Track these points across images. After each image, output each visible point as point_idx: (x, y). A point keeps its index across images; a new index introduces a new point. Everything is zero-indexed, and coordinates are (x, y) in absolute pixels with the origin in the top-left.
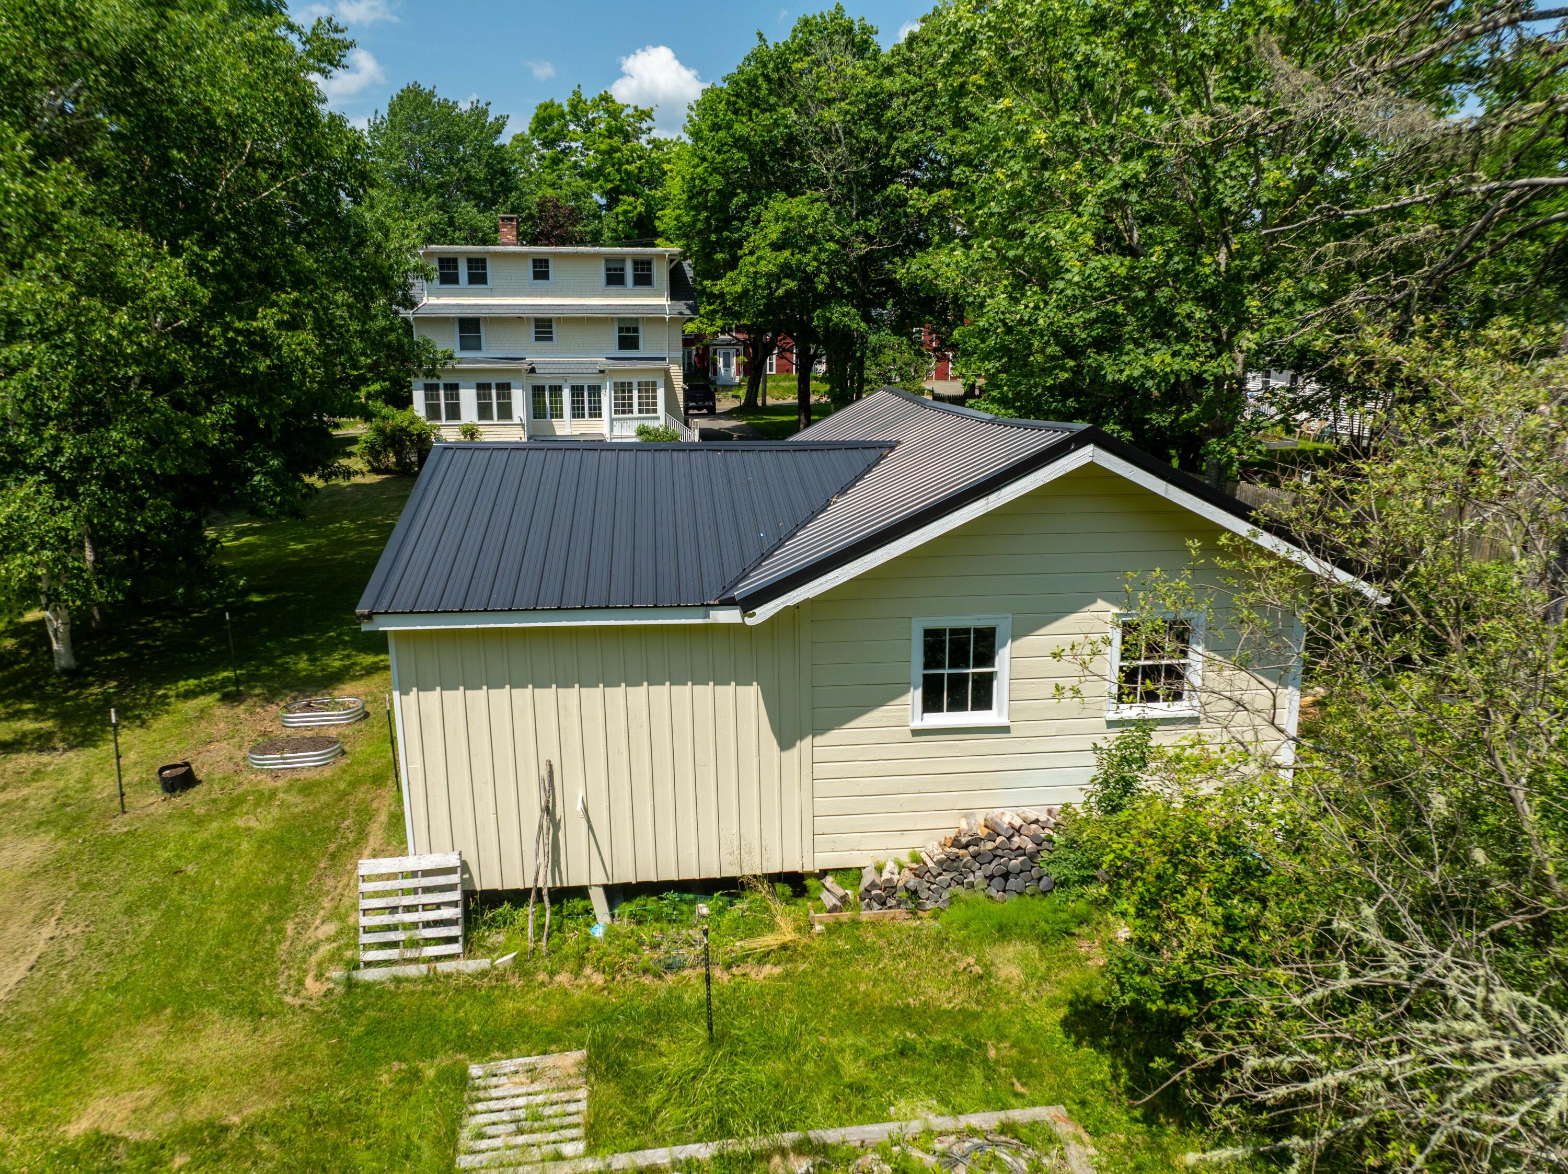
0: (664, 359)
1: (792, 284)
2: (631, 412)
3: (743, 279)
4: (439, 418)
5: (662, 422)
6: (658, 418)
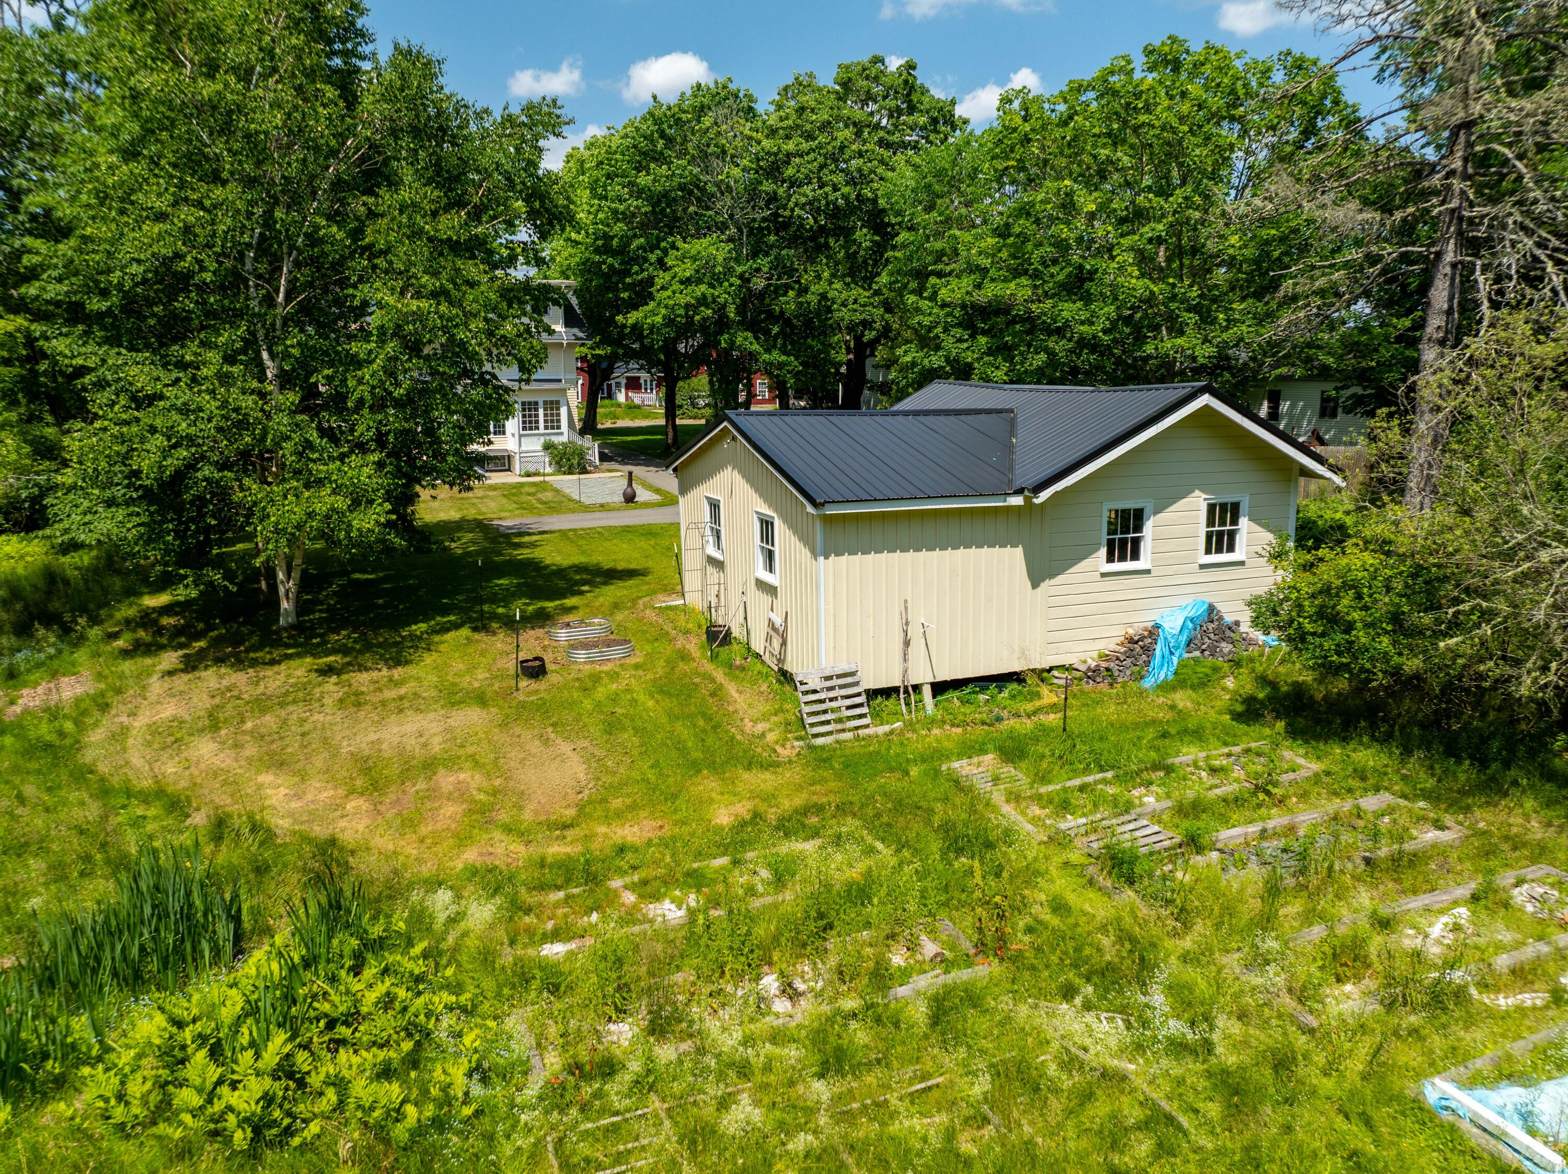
0: (560, 381)
3: (663, 311)
5: (566, 437)
6: (562, 434)
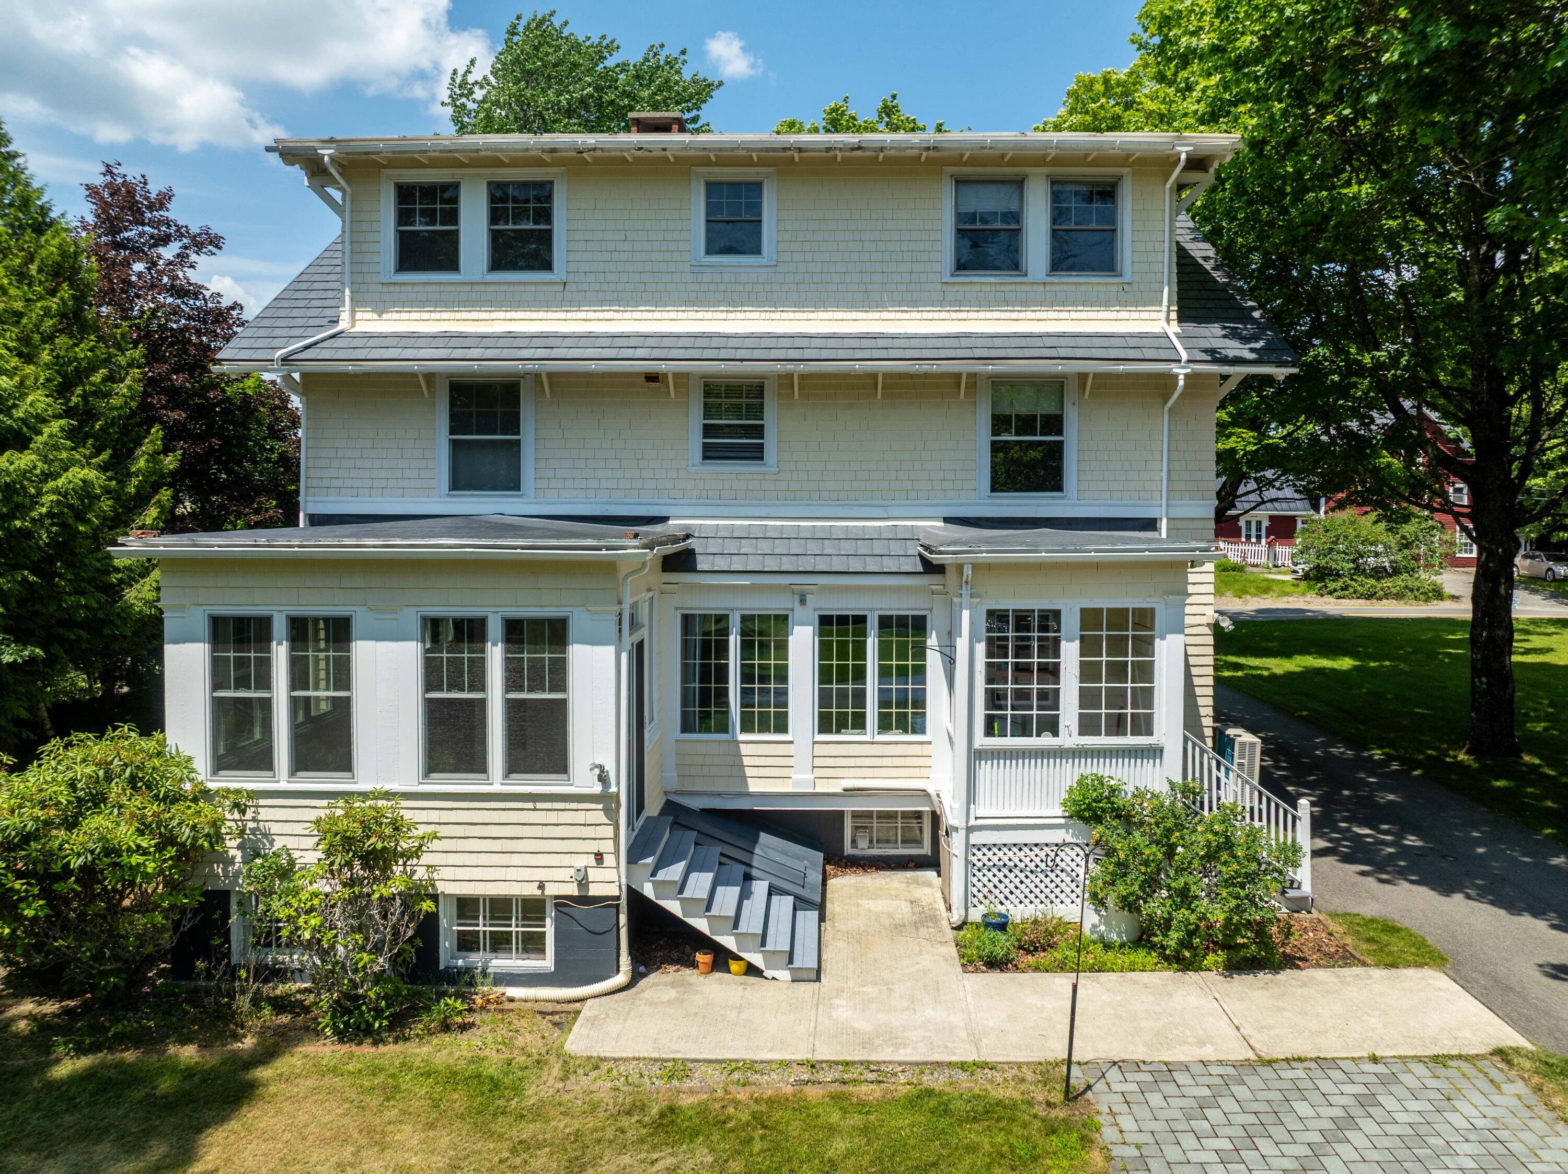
0: (1150, 524)
2: (1050, 725)
4: (264, 763)
5: (1171, 766)
6: (1155, 753)
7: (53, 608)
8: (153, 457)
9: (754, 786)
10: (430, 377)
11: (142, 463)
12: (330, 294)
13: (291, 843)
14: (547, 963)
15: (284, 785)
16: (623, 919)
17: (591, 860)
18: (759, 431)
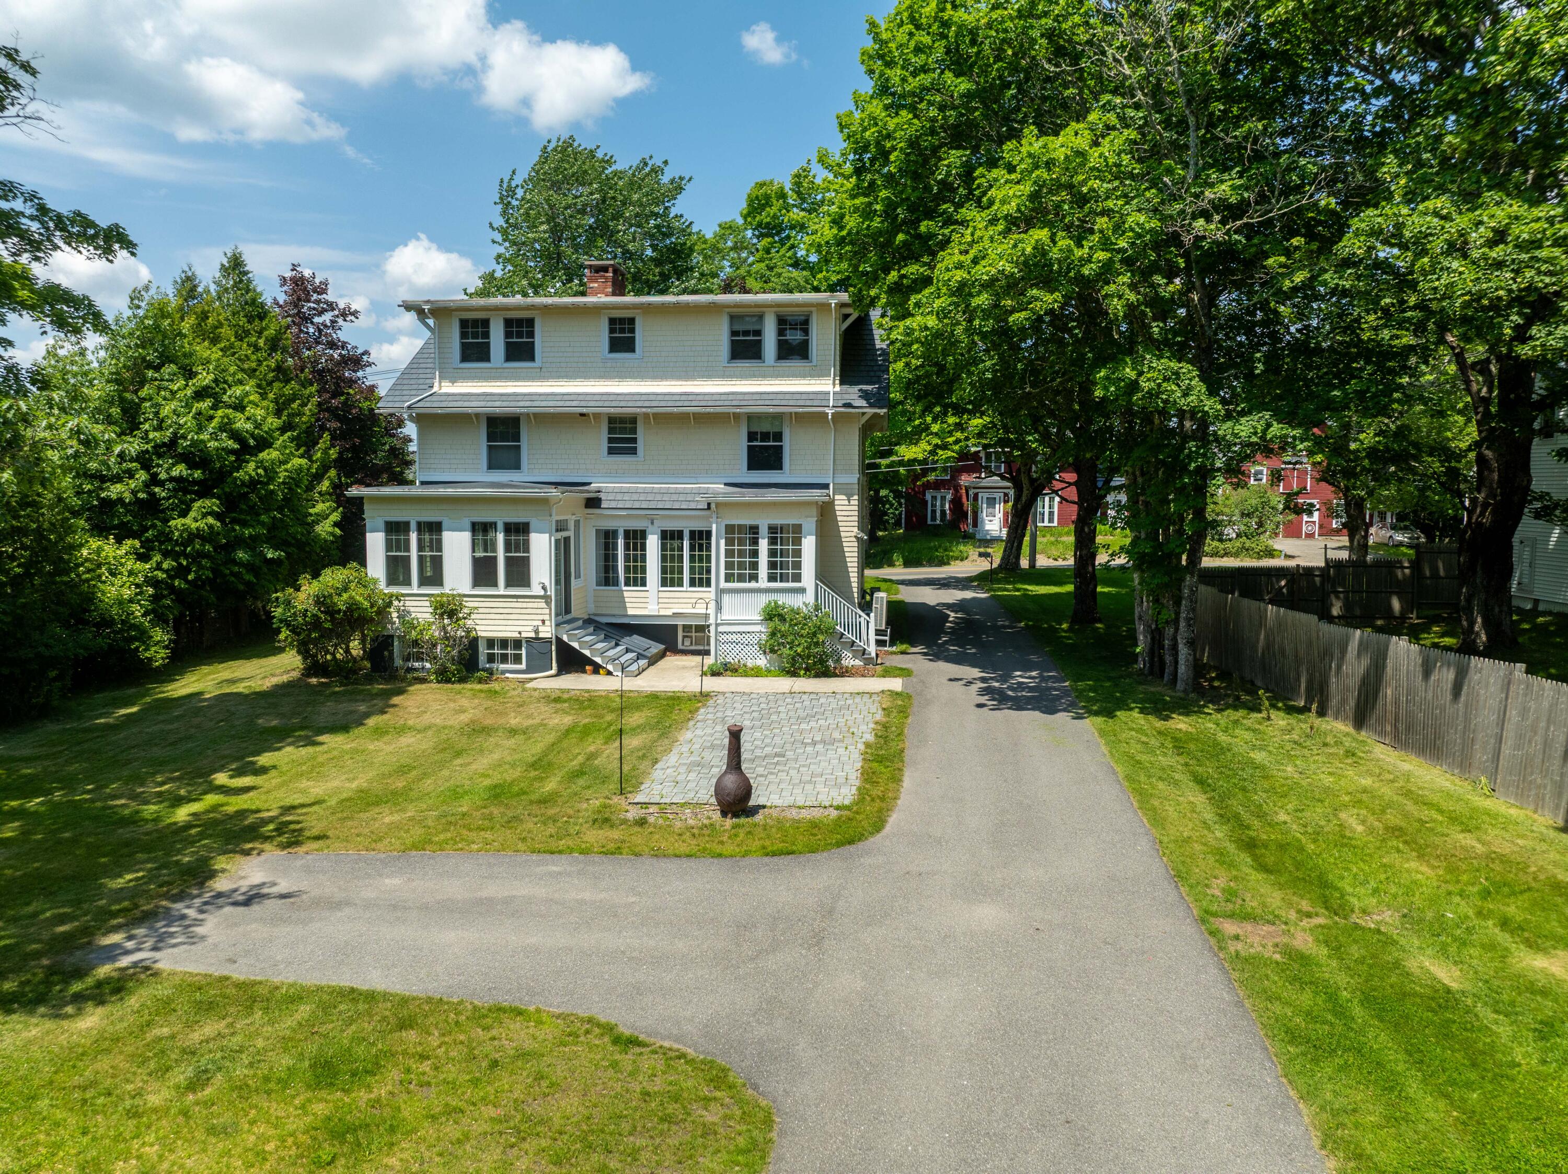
0: (826, 486)
1: (1048, 299)
2: (754, 577)
4: (407, 582)
5: (810, 597)
6: (803, 591)
7: (284, 533)
8: (325, 451)
9: (630, 612)
10: (477, 415)
11: (319, 455)
12: (428, 371)
13: (419, 615)
14: (523, 666)
15: (415, 591)
16: (554, 648)
17: (540, 623)
18: (634, 440)
